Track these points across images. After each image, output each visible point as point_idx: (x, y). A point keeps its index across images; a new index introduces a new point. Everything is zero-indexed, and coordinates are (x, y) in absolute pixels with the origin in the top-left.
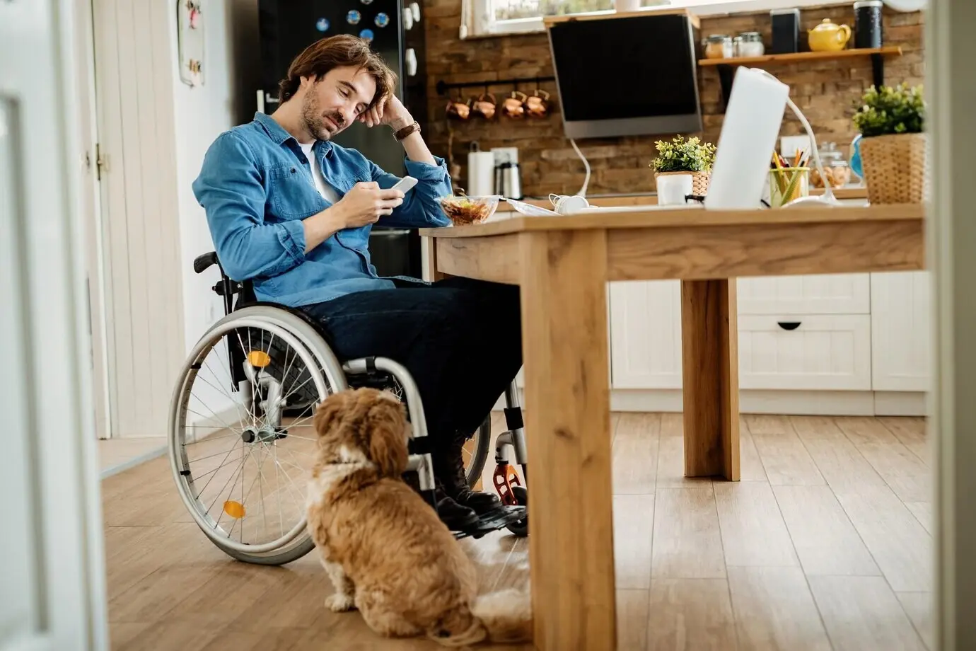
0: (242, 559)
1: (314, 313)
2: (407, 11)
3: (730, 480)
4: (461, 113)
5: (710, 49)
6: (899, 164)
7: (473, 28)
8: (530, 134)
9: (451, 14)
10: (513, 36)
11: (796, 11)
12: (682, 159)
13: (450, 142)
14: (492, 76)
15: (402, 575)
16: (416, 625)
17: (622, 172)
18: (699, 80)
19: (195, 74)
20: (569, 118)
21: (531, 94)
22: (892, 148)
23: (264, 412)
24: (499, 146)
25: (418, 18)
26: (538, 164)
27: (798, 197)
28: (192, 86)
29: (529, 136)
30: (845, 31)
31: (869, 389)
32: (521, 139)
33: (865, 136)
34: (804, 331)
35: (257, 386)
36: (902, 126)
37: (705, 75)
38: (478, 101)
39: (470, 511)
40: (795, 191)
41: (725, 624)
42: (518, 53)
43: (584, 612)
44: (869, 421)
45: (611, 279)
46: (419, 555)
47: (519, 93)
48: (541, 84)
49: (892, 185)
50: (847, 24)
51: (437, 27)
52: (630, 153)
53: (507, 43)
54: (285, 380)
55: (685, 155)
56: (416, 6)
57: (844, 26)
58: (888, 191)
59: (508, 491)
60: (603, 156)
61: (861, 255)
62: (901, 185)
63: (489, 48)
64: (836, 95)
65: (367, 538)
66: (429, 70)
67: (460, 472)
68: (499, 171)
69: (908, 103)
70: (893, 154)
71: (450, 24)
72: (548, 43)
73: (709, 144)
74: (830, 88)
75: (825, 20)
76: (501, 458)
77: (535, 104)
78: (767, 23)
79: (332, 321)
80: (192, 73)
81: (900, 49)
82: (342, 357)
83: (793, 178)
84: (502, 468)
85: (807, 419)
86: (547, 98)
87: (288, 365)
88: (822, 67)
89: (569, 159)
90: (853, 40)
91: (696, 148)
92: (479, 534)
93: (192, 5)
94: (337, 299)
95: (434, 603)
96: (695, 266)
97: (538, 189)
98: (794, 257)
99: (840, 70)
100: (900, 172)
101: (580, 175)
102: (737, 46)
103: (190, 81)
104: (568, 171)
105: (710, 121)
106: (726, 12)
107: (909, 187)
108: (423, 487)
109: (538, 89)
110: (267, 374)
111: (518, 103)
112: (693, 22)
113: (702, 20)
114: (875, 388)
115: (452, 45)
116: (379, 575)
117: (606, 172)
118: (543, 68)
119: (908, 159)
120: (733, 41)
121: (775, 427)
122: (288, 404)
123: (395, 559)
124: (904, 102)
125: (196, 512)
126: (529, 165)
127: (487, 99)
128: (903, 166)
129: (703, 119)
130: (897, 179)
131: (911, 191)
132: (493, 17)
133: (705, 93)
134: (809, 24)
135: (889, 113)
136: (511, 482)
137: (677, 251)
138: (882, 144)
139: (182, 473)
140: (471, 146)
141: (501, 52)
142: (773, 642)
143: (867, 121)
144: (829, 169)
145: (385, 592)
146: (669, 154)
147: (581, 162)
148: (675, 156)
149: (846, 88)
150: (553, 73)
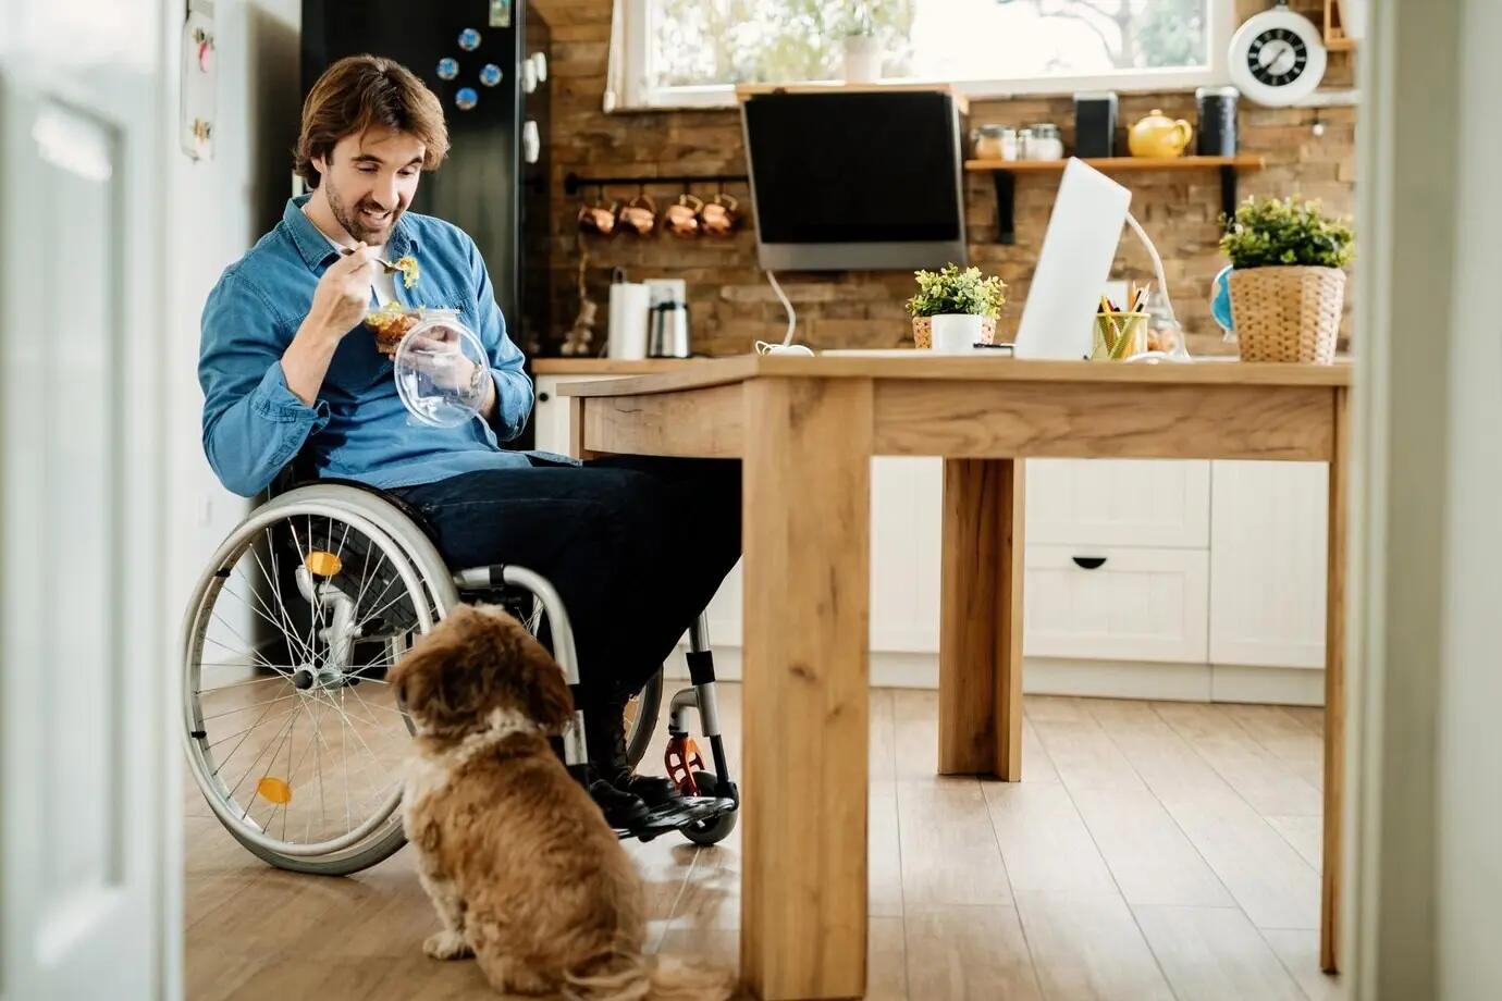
0: (280, 866)
1: (412, 499)
2: (530, 64)
3: (1006, 780)
4: (600, 223)
5: (983, 146)
6: (1285, 309)
7: (624, 95)
8: (706, 260)
9: (591, 73)
10: (684, 112)
11: (1113, 97)
12: (955, 299)
13: (582, 267)
14: (650, 170)
15: (530, 898)
16: (544, 976)
17: (843, 323)
18: (965, 192)
19: (202, 141)
20: (767, 238)
21: (709, 201)
22: (1276, 285)
23: (327, 645)
24: (656, 277)
25: (543, 77)
26: (715, 306)
27: (1132, 354)
28: (196, 159)
29: (703, 264)
30: (1182, 128)
31: (1202, 659)
32: (690, 268)
33: (1236, 267)
34: (1109, 571)
35: (319, 608)
36: (1290, 255)
37: (973, 184)
38: (628, 205)
39: (637, 799)
40: (1129, 345)
41: (1019, 963)
42: (692, 138)
43: (822, 933)
44: (1203, 709)
45: (877, 452)
46: (559, 866)
47: (692, 198)
48: (725, 186)
49: (1274, 338)
50: (1188, 120)
51: (569, 92)
52: (855, 297)
53: (675, 121)
54: (363, 598)
55: (960, 293)
56: (540, 58)
57: (1182, 122)
58: (1267, 347)
59: (687, 777)
60: (817, 299)
61: (1230, 434)
62: (1287, 339)
63: (648, 128)
64: (1166, 223)
65: (491, 833)
66: (555, 155)
67: (620, 744)
68: (656, 314)
69: (1300, 224)
70: (1277, 294)
71: (589, 87)
72: (739, 124)
73: (996, 279)
74: (1157, 214)
75: (1156, 112)
76: (678, 728)
77: (715, 216)
78: (1068, 112)
79: (439, 511)
80: (198, 139)
81: (1262, 160)
82: (454, 563)
83: (1126, 327)
84: (678, 742)
85: (1111, 702)
86: (733, 207)
87: (369, 575)
88: (1146, 181)
89: (763, 301)
90: (1194, 145)
91: (976, 284)
92: (647, 833)
93: (203, 35)
94: (444, 481)
95: (572, 944)
96: (996, 439)
97: (714, 345)
98: (1138, 433)
99: (1173, 187)
100: (1286, 320)
101: (780, 326)
102: (1024, 144)
103: (194, 151)
104: (760, 318)
105: (978, 253)
106: (1008, 92)
107: (1298, 342)
108: (571, 760)
109: (721, 193)
110: (334, 589)
111: (689, 212)
112: (959, 105)
113: (973, 104)
114: (1214, 660)
115: (589, 120)
116: (498, 897)
117: (821, 323)
118: (729, 162)
119: (1299, 302)
120: (1018, 136)
121: (1067, 713)
122: (364, 634)
123: (526, 870)
124: (1295, 220)
125: (213, 791)
126: (703, 307)
127: (642, 205)
128: (1291, 313)
129: (968, 251)
130: (1281, 329)
131: (1301, 348)
132: (653, 82)
133: (972, 210)
134: (1130, 116)
135: (1274, 235)
136: (692, 764)
137: (972, 416)
138: (1261, 279)
139: (194, 735)
140: (615, 275)
141: (666, 133)
142: (1089, 987)
143: (1241, 246)
144: (1154, 333)
145: (501, 925)
146: (936, 291)
147: (782, 306)
148: (945, 294)
149: (1180, 214)
150: (747, 172)
